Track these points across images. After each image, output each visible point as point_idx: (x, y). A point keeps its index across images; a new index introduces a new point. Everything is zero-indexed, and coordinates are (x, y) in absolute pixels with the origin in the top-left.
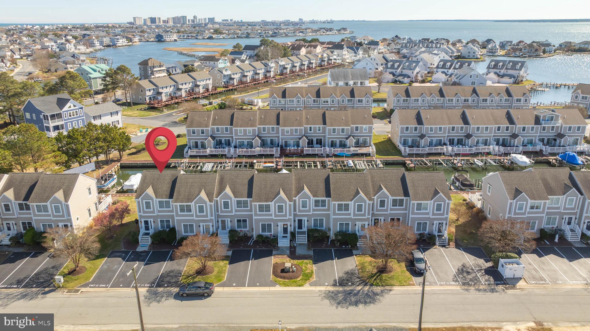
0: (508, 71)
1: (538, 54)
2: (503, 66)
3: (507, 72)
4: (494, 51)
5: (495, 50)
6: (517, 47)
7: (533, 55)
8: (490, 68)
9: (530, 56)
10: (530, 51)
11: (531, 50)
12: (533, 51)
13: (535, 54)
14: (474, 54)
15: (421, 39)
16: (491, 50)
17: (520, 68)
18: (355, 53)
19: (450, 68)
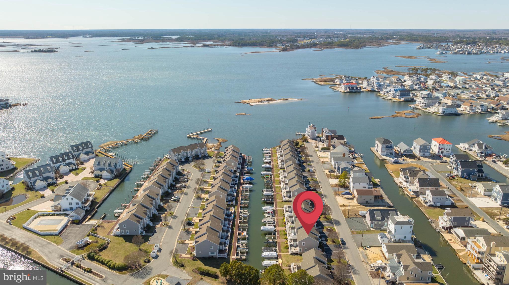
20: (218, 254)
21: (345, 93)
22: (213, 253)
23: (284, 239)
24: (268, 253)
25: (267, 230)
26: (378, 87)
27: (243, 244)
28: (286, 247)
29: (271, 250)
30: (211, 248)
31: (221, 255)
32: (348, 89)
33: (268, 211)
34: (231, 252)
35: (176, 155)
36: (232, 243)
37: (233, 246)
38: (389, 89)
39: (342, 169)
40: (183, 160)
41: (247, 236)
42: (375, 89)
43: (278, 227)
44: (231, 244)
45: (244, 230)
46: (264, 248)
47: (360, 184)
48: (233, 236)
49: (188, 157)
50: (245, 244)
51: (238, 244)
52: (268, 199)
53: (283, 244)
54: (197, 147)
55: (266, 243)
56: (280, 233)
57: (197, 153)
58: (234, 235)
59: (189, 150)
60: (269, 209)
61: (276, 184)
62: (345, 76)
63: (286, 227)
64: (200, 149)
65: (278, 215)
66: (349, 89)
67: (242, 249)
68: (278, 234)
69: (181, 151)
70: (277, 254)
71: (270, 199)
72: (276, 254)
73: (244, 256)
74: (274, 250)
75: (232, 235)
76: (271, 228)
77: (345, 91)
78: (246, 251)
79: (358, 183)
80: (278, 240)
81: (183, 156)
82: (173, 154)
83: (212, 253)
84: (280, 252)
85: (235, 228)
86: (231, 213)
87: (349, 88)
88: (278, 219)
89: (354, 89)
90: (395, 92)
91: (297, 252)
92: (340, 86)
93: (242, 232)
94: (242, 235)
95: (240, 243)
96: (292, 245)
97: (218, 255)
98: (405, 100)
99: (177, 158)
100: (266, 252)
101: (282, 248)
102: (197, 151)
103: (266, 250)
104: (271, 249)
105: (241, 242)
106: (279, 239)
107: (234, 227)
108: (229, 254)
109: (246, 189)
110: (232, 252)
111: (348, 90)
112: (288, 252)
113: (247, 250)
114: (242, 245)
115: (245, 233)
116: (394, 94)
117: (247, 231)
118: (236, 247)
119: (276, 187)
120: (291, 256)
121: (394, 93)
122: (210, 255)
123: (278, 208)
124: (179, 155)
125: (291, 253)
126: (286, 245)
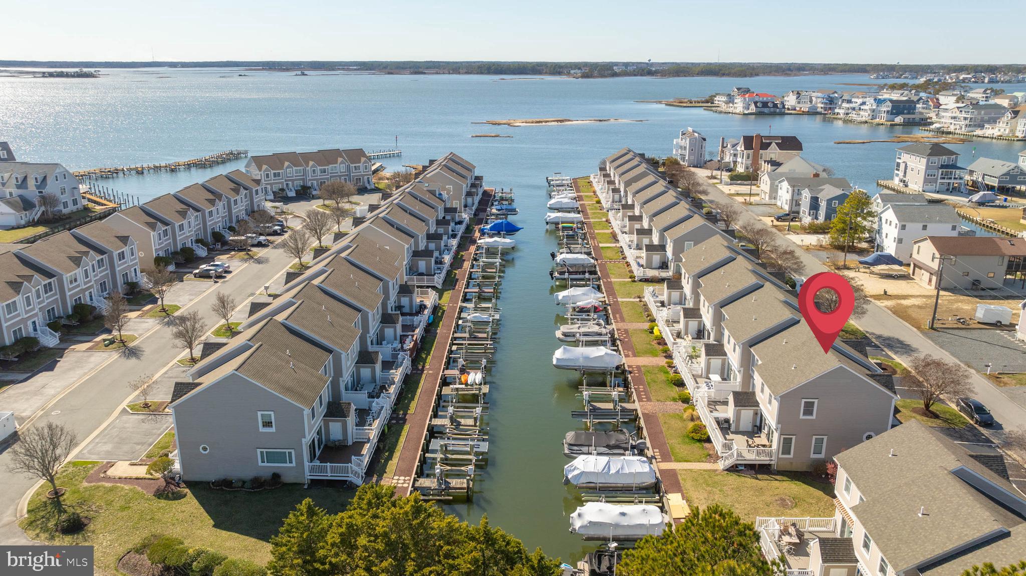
20: (307, 464)
21: (744, 114)
22: (281, 458)
23: (674, 400)
24: (605, 459)
25: (581, 363)
26: (826, 103)
27: (463, 421)
28: (697, 436)
29: (617, 447)
30: (267, 424)
31: (330, 471)
32: (753, 107)
33: (578, 304)
34: (390, 458)
35: (267, 176)
36: (405, 414)
37: (406, 428)
38: (859, 103)
39: (829, 202)
40: (292, 194)
41: (485, 389)
42: (819, 110)
43: (635, 356)
44: (398, 419)
45: (472, 364)
46: (577, 436)
47: (925, 228)
48: (417, 388)
49: (309, 184)
50: (471, 422)
51: (437, 422)
52: (576, 273)
53: (676, 424)
54: (340, 160)
55: (584, 415)
56: (647, 378)
57: (340, 176)
58: (422, 382)
59: (311, 163)
60: (585, 297)
61: (601, 242)
62: (739, 89)
63: (669, 356)
64: (348, 167)
65: (625, 316)
66: (756, 106)
67: (453, 445)
68: (639, 381)
69: (283, 164)
70: (654, 466)
71: (584, 273)
72: (646, 468)
73: (460, 475)
74: (633, 447)
75: (410, 383)
76: (602, 353)
77: (746, 112)
78: (477, 454)
79: (920, 225)
80: (641, 406)
81: (293, 181)
82: (258, 172)
83: (271, 457)
84: (666, 458)
85: (430, 357)
86: (422, 307)
87: (756, 103)
88: (626, 331)
89: (768, 107)
90: (878, 106)
91: (764, 459)
92: (731, 105)
93: (463, 371)
94: (461, 383)
95: (444, 417)
96: (727, 421)
97: (312, 469)
98: (906, 120)
99: (271, 184)
100: (592, 458)
101: (675, 443)
102: (338, 170)
103: (585, 449)
104: (613, 442)
105: (451, 409)
106: (649, 400)
107: (428, 354)
108: (376, 468)
109: (491, 252)
110: (397, 455)
111: (753, 109)
112: (713, 457)
113: (484, 447)
114: (459, 424)
115: (475, 377)
116: (873, 111)
117: (487, 370)
118: (425, 432)
119: (602, 248)
120: (733, 478)
121: (874, 107)
122: (264, 467)
123: (619, 300)
124: (275, 175)
125: (729, 462)
126: (691, 425)
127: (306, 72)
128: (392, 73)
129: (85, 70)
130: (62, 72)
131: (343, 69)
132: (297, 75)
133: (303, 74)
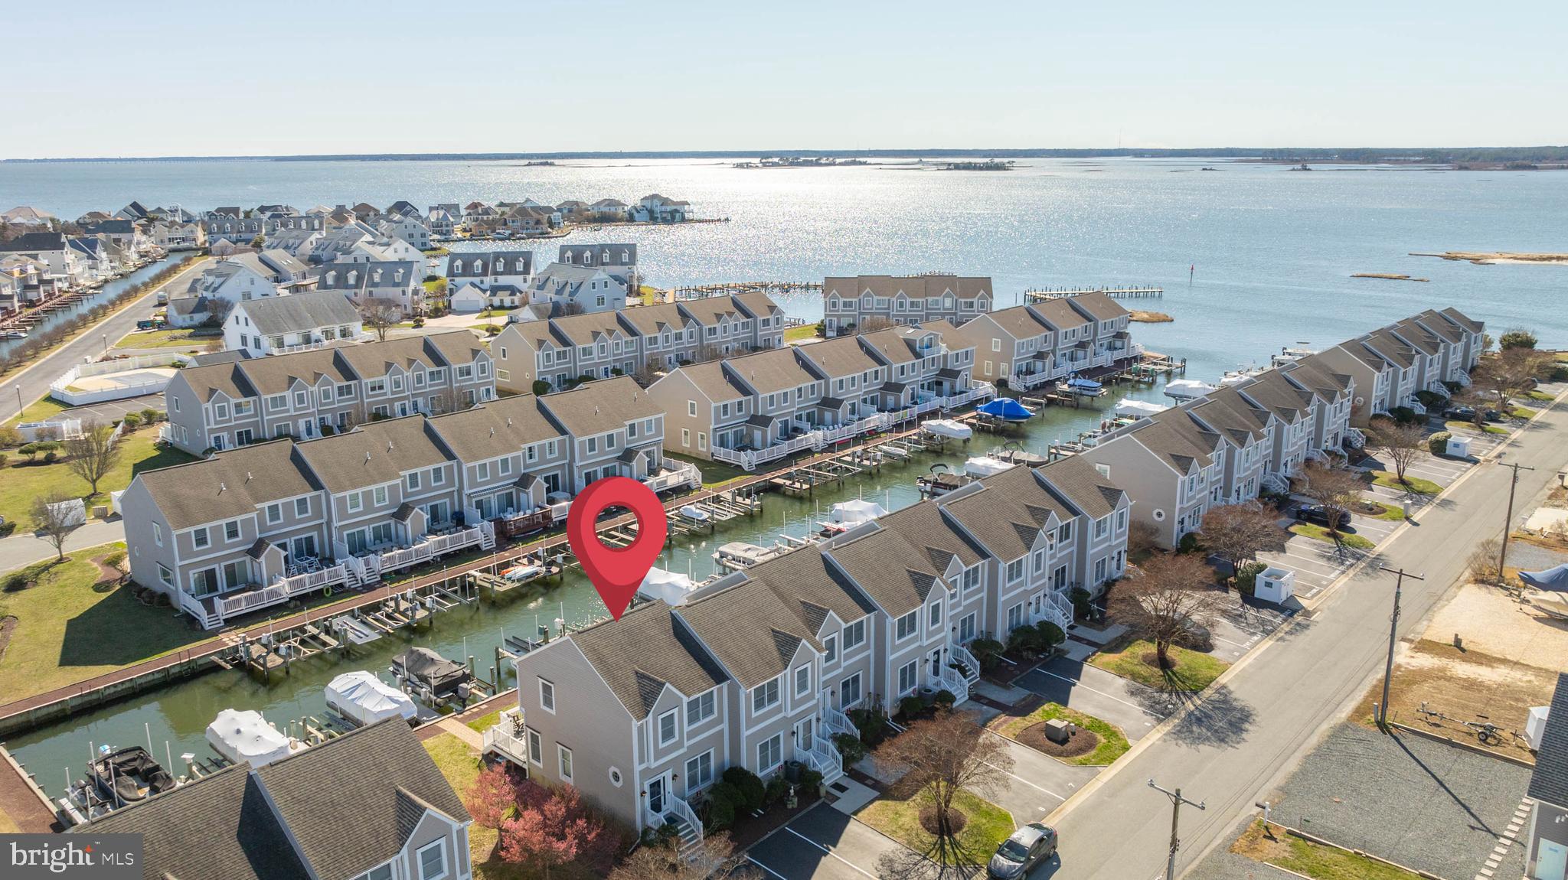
0: (500, 278)
1: (544, 231)
2: (485, 267)
3: (496, 280)
4: (444, 229)
5: (447, 226)
6: (485, 217)
7: (535, 234)
8: (455, 275)
9: (530, 236)
10: (524, 224)
11: (528, 223)
12: (532, 223)
13: (538, 231)
14: (423, 240)
15: (213, 209)
16: (438, 226)
17: (524, 267)
18: (90, 257)
19: (358, 285)
35: (834, 304)
54: (947, 291)
57: (943, 315)
59: (899, 292)
64: (957, 302)
81: (871, 315)
102: (940, 305)
124: (845, 304)
127: (1309, 166)
128: (1466, 168)
129: (997, 160)
130: (970, 163)
131: (1388, 161)
132: (1294, 170)
133: (1305, 169)
